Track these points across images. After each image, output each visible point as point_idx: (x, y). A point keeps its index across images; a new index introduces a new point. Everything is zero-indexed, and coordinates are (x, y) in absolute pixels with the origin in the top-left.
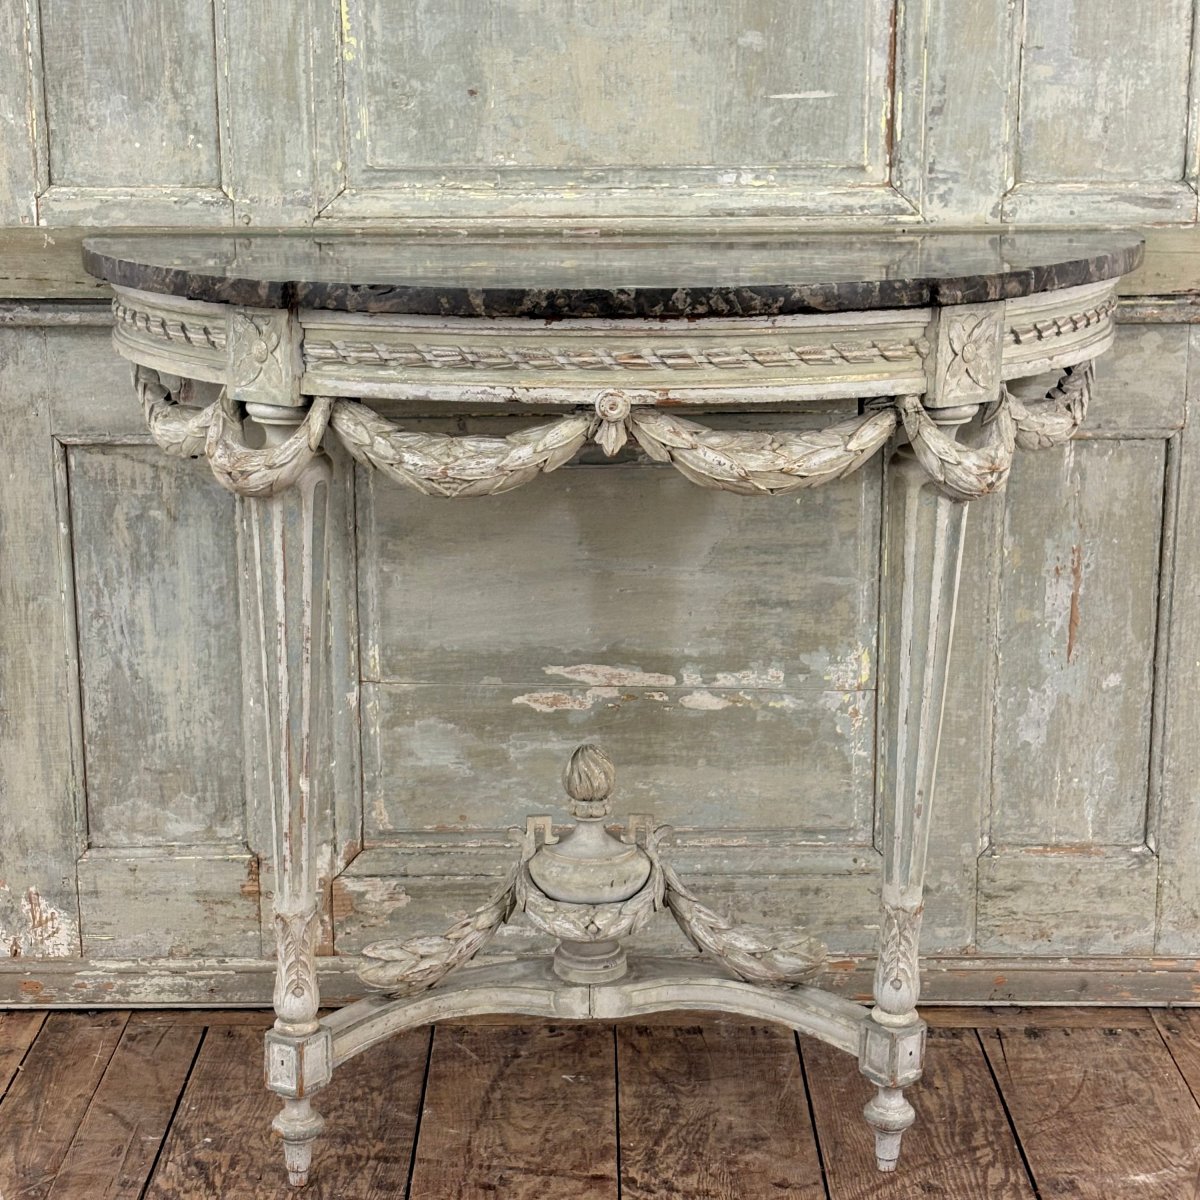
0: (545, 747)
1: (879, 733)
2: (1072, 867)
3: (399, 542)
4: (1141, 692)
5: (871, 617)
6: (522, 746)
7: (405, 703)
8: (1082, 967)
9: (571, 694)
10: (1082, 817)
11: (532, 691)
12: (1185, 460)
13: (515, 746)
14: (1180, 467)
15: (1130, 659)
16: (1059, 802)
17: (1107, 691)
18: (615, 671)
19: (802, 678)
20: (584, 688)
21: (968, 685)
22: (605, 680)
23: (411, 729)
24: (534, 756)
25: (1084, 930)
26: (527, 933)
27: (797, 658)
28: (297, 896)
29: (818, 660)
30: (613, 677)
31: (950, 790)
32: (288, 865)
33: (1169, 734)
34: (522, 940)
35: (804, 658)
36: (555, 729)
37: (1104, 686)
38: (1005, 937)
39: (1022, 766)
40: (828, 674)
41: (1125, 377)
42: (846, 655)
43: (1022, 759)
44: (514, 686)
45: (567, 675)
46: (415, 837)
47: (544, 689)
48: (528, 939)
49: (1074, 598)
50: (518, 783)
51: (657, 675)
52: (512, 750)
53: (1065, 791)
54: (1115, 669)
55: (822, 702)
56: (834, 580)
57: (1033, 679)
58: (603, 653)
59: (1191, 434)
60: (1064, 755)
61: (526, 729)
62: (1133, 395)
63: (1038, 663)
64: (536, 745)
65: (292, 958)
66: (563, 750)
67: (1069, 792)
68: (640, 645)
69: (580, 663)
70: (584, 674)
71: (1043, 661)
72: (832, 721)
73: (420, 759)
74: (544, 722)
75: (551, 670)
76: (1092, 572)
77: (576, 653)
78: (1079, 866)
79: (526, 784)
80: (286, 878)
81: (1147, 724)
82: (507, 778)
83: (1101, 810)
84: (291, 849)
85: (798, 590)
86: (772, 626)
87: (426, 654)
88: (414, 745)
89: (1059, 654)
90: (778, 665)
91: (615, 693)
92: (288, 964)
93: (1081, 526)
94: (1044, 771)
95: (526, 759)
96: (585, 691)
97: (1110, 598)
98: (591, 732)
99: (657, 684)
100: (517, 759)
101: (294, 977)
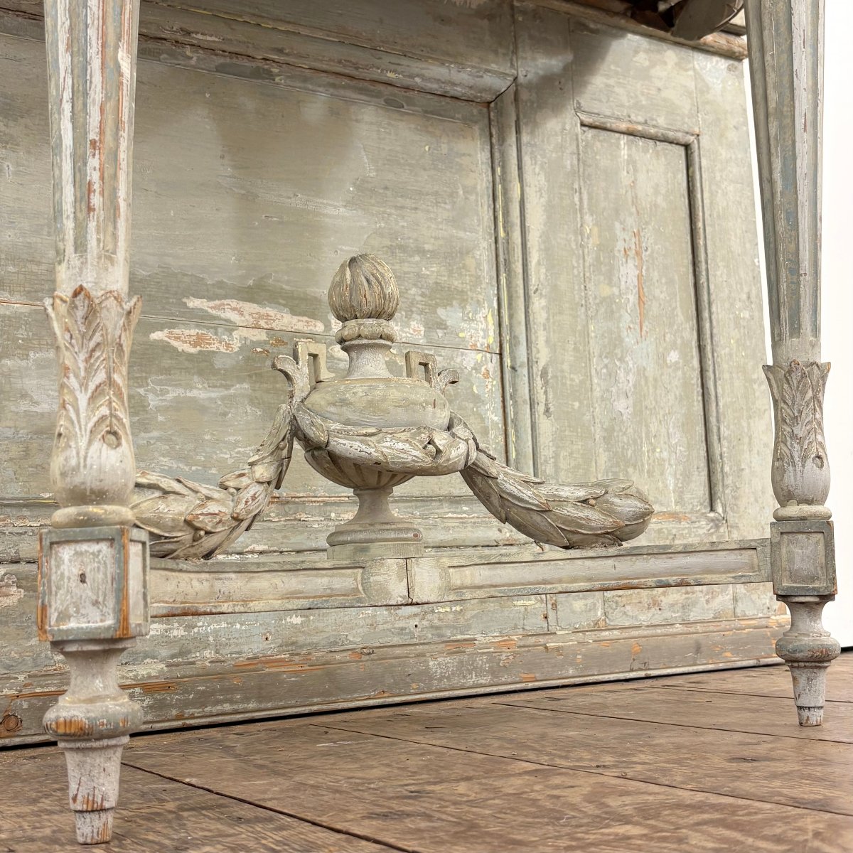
0: (188, 394)
1: (508, 397)
2: (669, 533)
3: (11, 123)
4: (693, 368)
5: (491, 278)
6: (163, 392)
7: (17, 329)
8: (692, 630)
9: (216, 334)
10: (666, 486)
11: (172, 326)
12: (704, 162)
13: (154, 392)
14: (700, 168)
15: (682, 337)
16: (648, 472)
17: (670, 367)
18: (263, 311)
19: (440, 333)
20: (231, 327)
21: (576, 350)
22: (252, 320)
23: (24, 363)
24: (178, 405)
25: (684, 596)
26: (175, 633)
27: (435, 312)
28: (111, 259)
29: (451, 316)
30: (261, 317)
31: (571, 454)
32: (96, 200)
33: (721, 404)
34: (169, 642)
35: (441, 312)
36: (200, 373)
37: (668, 362)
38: (628, 608)
39: (618, 436)
40: (462, 331)
41: (659, 84)
42: (475, 313)
43: (617, 428)
44: (152, 319)
45: (210, 310)
46: (26, 512)
47: (186, 326)
48: (176, 640)
49: (639, 277)
50: (159, 439)
51: (305, 319)
52: (151, 396)
53: (651, 461)
54: (674, 346)
55: (459, 360)
56: (461, 234)
57: (618, 351)
58: (249, 287)
59: (704, 140)
60: (647, 426)
61: (167, 371)
62: (665, 100)
63: (620, 336)
64: (180, 392)
65: (101, 376)
66: (210, 399)
67: (654, 461)
68: (288, 282)
69: (226, 297)
70: (231, 311)
71: (624, 334)
72: (469, 381)
73: (37, 403)
74: (186, 364)
75: (194, 303)
76: (649, 255)
77: (220, 285)
78: (674, 531)
79: (168, 440)
80: (92, 225)
81: (700, 398)
82: (146, 431)
83: (678, 479)
84: (102, 170)
85: (432, 240)
86: (412, 275)
87: (44, 267)
88: (30, 384)
89: (634, 329)
90: (418, 317)
91: (263, 336)
92: (92, 386)
93: (638, 212)
94: (635, 442)
95: (167, 409)
96: (230, 331)
97: (664, 281)
98: (241, 381)
99: (306, 329)
100: (158, 409)
101: (104, 411)
